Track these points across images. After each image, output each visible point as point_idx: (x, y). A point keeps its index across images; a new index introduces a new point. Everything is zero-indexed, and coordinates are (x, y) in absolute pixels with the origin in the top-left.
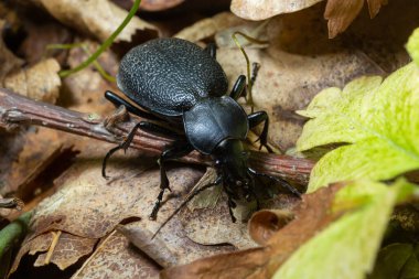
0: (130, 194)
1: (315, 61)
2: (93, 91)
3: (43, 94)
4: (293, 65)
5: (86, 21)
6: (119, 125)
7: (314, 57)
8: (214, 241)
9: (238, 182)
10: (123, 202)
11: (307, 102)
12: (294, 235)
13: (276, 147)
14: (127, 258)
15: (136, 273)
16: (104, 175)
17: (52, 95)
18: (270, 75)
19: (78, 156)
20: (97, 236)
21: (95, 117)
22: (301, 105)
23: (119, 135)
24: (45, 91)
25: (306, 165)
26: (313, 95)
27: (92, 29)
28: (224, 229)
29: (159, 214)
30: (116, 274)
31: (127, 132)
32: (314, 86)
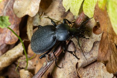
0: (69, 63)
1: (53, 2)
2: (33, 64)
3: (29, 76)
4: (52, 8)
5: (14, 58)
6: (50, 58)
7: (52, 2)
8: (92, 46)
9: (80, 33)
10: (70, 66)
11: (63, 8)
12: (104, 23)
13: (72, 21)
14: (87, 70)
15: (92, 69)
16: (60, 68)
17: (30, 74)
18: (52, 15)
19: (50, 74)
20: (77, 76)
21: (45, 64)
22: (64, 10)
23: (53, 59)
24: (28, 75)
25: (82, 15)
26: (63, 6)
27: (16, 57)
28: (90, 42)
29: (78, 57)
30: (90, 75)
31: (53, 57)
32: (60, 5)
